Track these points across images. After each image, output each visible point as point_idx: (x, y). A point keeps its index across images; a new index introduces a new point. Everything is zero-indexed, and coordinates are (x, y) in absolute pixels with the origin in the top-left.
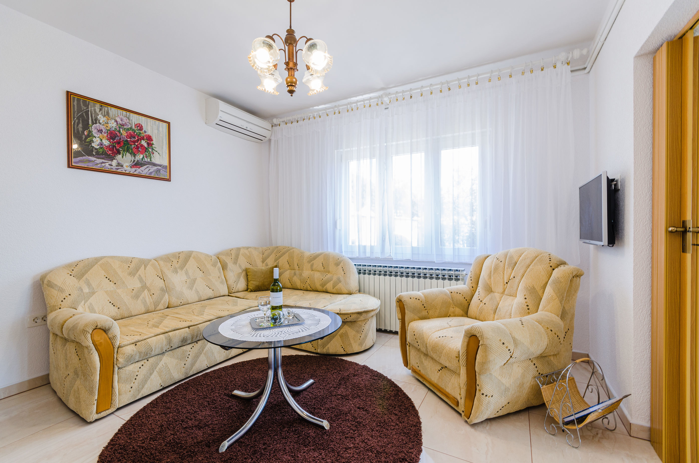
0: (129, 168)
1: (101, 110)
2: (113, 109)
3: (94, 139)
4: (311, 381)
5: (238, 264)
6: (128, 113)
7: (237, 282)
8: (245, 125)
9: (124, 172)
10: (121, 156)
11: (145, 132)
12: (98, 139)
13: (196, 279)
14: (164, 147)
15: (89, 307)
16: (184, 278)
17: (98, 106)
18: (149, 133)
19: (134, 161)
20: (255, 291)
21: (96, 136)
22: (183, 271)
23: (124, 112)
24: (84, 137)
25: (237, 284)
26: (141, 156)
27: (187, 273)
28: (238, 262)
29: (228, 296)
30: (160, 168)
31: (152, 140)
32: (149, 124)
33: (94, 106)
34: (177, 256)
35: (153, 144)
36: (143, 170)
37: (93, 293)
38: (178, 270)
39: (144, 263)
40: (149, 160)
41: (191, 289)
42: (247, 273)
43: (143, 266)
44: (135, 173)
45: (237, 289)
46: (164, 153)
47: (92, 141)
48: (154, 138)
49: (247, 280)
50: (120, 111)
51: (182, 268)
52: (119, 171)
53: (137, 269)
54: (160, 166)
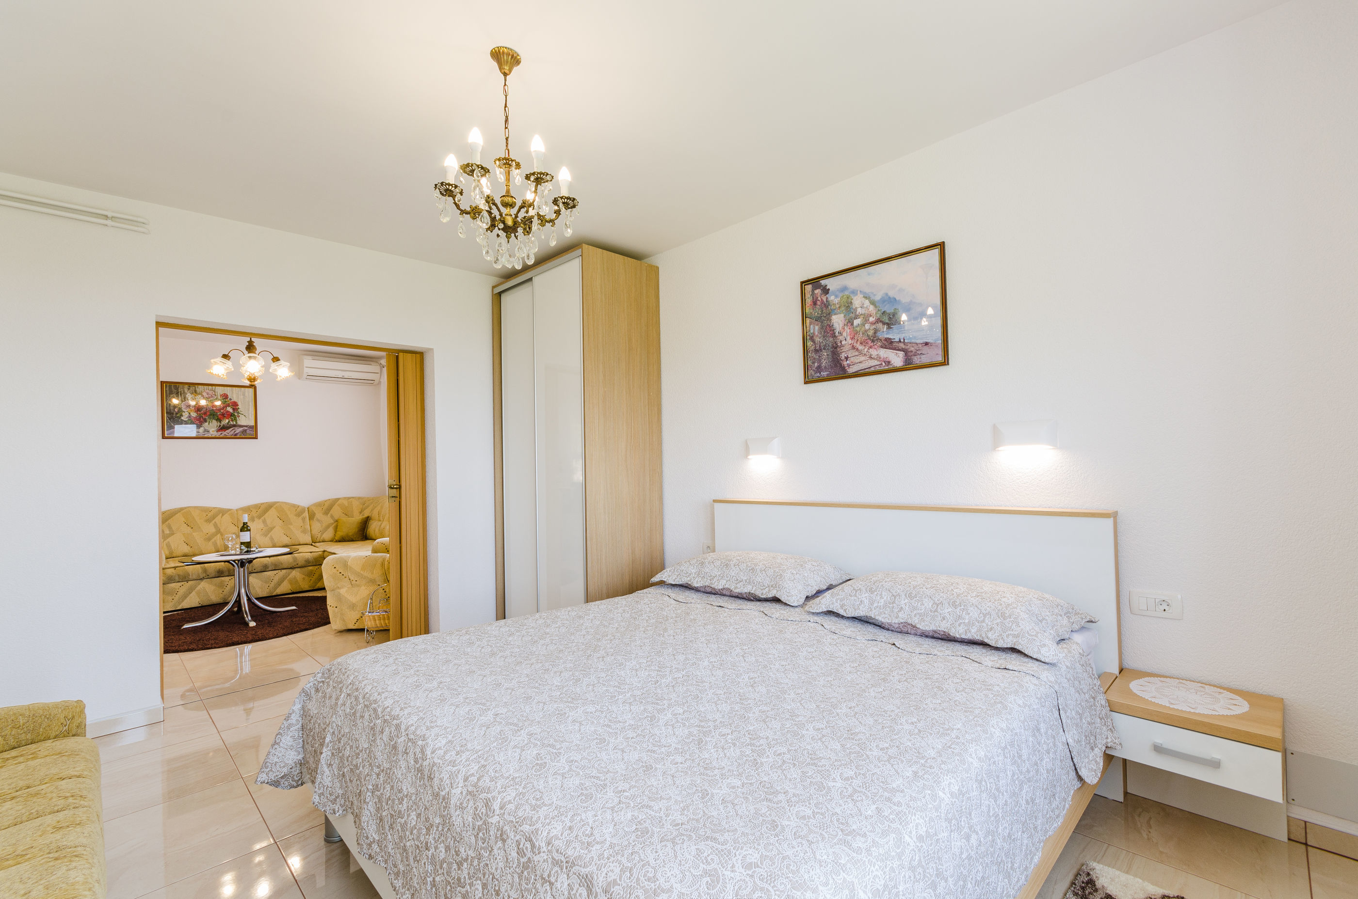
0: (215, 433)
1: (189, 389)
2: (200, 386)
3: (183, 414)
4: (294, 608)
5: (329, 515)
6: (214, 387)
7: (322, 532)
8: (340, 374)
9: (210, 436)
10: (207, 423)
11: (231, 399)
12: (187, 413)
13: (274, 527)
14: (250, 409)
15: (166, 545)
16: (261, 526)
17: (186, 386)
18: (235, 399)
19: (220, 426)
20: (340, 541)
21: (185, 411)
22: (261, 520)
23: (210, 387)
24: (175, 413)
25: (322, 534)
26: (227, 421)
27: (264, 522)
28: (330, 513)
29: (312, 545)
30: (246, 428)
31: (238, 405)
32: (234, 391)
33: (183, 388)
34: (257, 507)
35: (239, 409)
36: (229, 432)
37: (173, 534)
38: (256, 519)
39: (223, 512)
40: (235, 423)
41: (266, 536)
42: (337, 525)
43: (221, 515)
44: (221, 436)
45: (322, 538)
46: (250, 415)
47: (182, 415)
48: (239, 403)
49: (336, 531)
50: (205, 387)
51: (259, 517)
52: (206, 436)
53: (214, 517)
54: (246, 426)
